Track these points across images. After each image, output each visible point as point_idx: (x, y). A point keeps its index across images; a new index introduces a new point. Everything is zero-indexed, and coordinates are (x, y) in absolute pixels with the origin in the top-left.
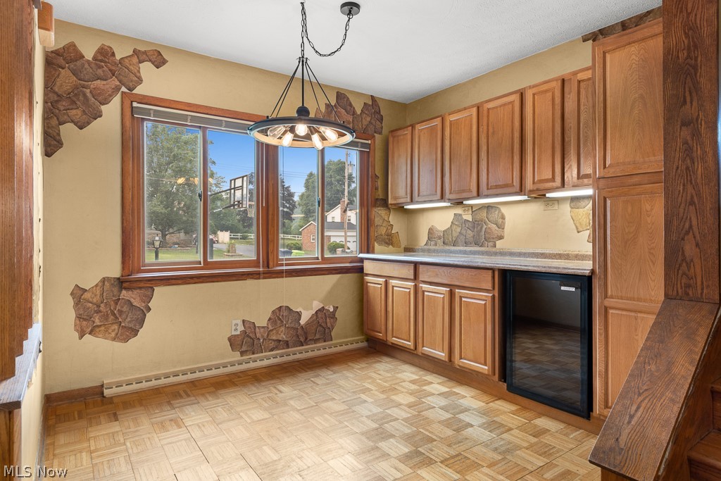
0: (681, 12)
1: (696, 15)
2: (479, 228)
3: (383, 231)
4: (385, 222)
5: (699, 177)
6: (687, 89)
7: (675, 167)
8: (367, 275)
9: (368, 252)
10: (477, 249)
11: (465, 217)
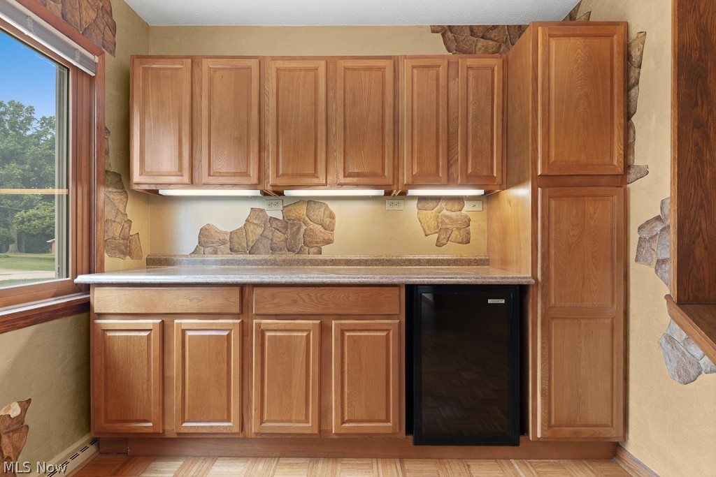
0: (694, 10)
1: (707, 20)
2: (295, 229)
3: (115, 230)
4: (120, 215)
5: (708, 181)
6: (698, 92)
7: (688, 169)
8: (101, 316)
9: (90, 271)
10: (292, 256)
11: (270, 214)
